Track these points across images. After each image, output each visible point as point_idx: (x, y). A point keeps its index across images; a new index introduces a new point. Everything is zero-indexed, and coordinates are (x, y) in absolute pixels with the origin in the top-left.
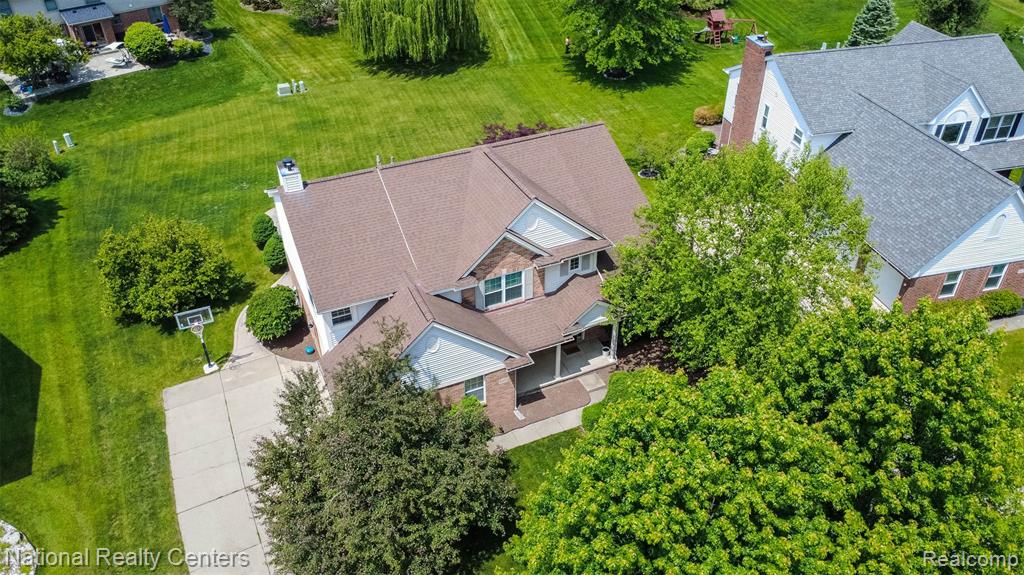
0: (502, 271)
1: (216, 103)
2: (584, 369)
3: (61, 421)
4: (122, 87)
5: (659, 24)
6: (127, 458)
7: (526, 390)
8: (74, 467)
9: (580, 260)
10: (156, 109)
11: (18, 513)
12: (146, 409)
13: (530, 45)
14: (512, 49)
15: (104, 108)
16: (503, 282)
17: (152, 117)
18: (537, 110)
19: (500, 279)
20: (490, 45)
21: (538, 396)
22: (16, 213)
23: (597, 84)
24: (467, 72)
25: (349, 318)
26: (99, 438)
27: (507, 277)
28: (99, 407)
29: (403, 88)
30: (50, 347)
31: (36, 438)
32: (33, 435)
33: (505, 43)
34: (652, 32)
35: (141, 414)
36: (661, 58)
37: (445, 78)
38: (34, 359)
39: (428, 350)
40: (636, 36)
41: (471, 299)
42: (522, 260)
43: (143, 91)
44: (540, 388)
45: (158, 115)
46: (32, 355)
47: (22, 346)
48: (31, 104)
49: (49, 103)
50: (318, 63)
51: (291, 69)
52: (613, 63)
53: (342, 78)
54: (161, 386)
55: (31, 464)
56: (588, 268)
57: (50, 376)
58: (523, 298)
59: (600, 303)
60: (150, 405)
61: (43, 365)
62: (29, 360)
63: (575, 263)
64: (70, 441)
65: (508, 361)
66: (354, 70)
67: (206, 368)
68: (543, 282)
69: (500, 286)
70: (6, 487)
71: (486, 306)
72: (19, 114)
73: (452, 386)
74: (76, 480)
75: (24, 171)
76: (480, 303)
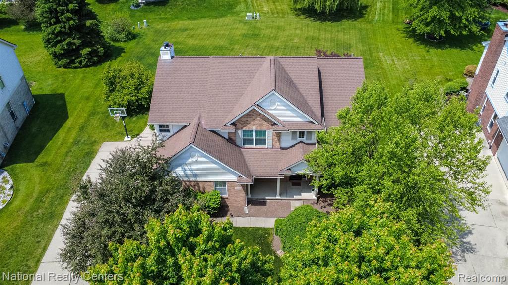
0: (253, 127)
1: (216, 18)
2: (296, 197)
3: (59, 143)
4: (181, 4)
5: (463, 10)
6: (70, 168)
7: (257, 198)
8: (49, 165)
9: (305, 134)
10: (189, 16)
11: (18, 177)
12: (92, 149)
13: (391, 14)
14: (380, 14)
15: (169, 12)
16: (254, 134)
17: (185, 20)
18: (372, 49)
19: (252, 131)
20: (368, 10)
21: (263, 203)
22: (99, 50)
23: (417, 41)
24: (347, 22)
25: (168, 131)
26: (67, 156)
27: (257, 132)
28: (76, 142)
29: (308, 26)
30: (78, 110)
31: (46, 148)
32: (46, 145)
33: (378, 11)
34: (457, 14)
35: (89, 150)
36: (461, 32)
37: (333, 24)
38: (69, 113)
39: (191, 159)
40: (445, 15)
41: (234, 138)
42: (266, 124)
43: (189, 7)
44: (265, 199)
45: (189, 19)
46: (69, 112)
47: (69, 107)
48: (142, 5)
49: (149, 6)
50: (274, 6)
51: (260, 7)
52: (427, 29)
53: (281, 15)
54: (104, 140)
55: (36, 158)
56: (311, 139)
57: (69, 123)
58: (266, 146)
59: (304, 162)
60: (94, 147)
61: (70, 117)
62: (68, 113)
63: (302, 134)
64: (56, 153)
65: (239, 178)
66: (289, 12)
67: (126, 138)
68: (279, 140)
69: (252, 136)
70: (22, 164)
71: (243, 145)
72: (136, 9)
73: (206, 182)
74: (47, 171)
75: (118, 33)
76: (239, 142)
